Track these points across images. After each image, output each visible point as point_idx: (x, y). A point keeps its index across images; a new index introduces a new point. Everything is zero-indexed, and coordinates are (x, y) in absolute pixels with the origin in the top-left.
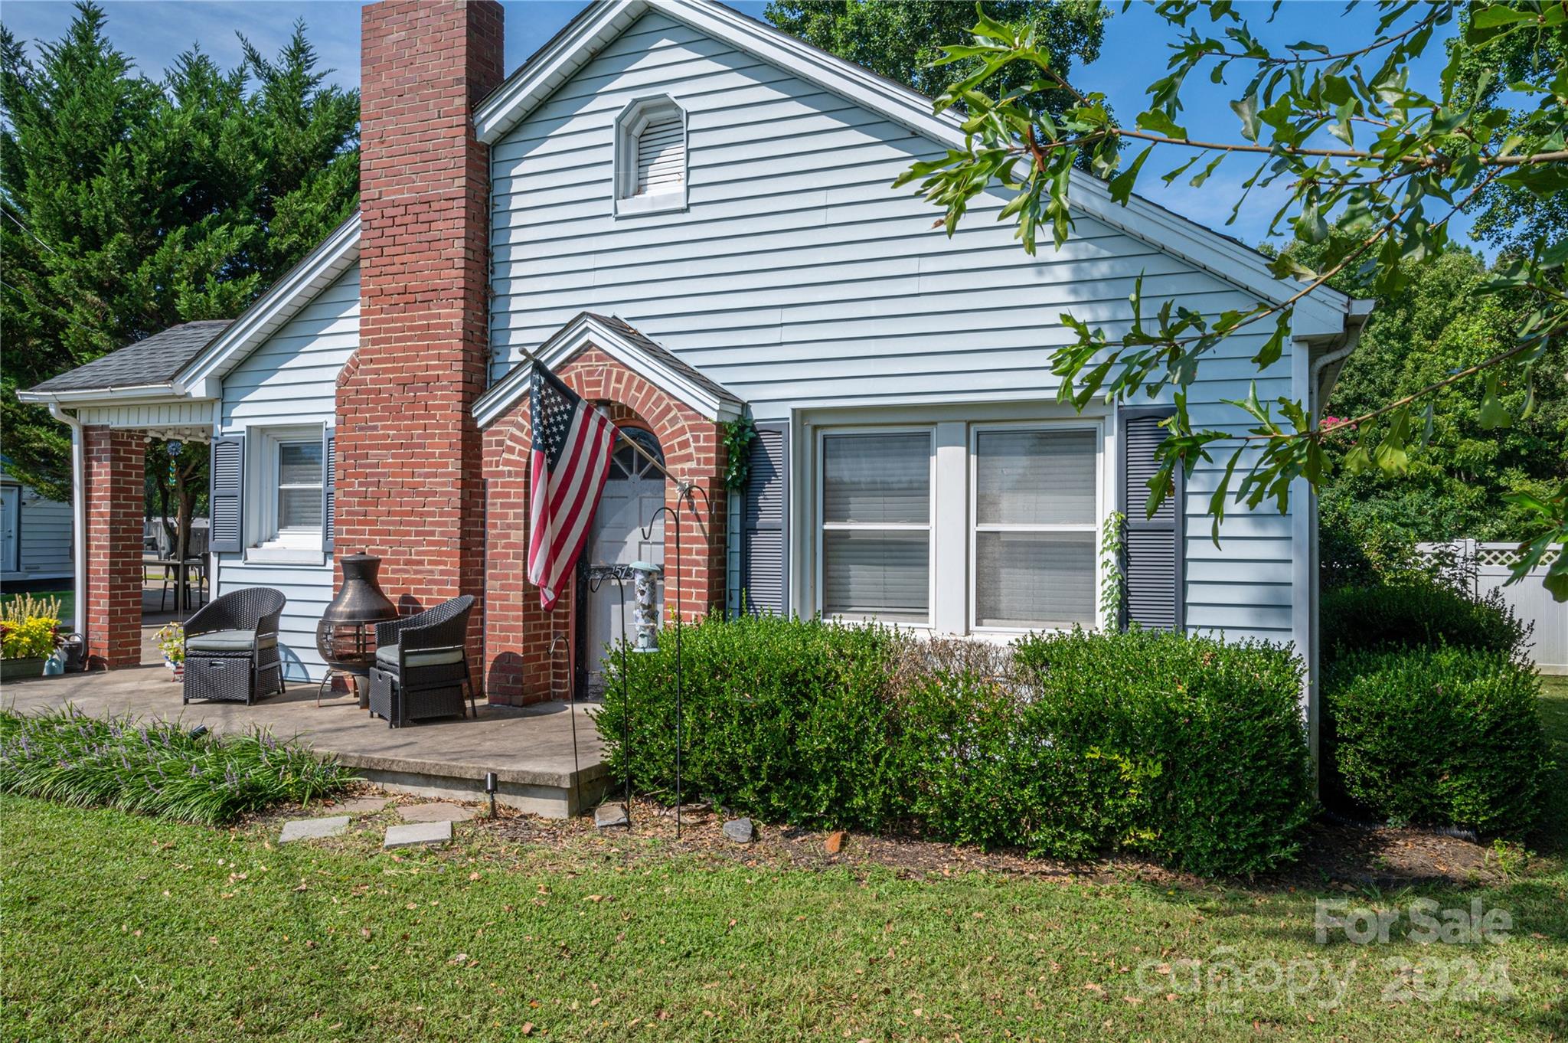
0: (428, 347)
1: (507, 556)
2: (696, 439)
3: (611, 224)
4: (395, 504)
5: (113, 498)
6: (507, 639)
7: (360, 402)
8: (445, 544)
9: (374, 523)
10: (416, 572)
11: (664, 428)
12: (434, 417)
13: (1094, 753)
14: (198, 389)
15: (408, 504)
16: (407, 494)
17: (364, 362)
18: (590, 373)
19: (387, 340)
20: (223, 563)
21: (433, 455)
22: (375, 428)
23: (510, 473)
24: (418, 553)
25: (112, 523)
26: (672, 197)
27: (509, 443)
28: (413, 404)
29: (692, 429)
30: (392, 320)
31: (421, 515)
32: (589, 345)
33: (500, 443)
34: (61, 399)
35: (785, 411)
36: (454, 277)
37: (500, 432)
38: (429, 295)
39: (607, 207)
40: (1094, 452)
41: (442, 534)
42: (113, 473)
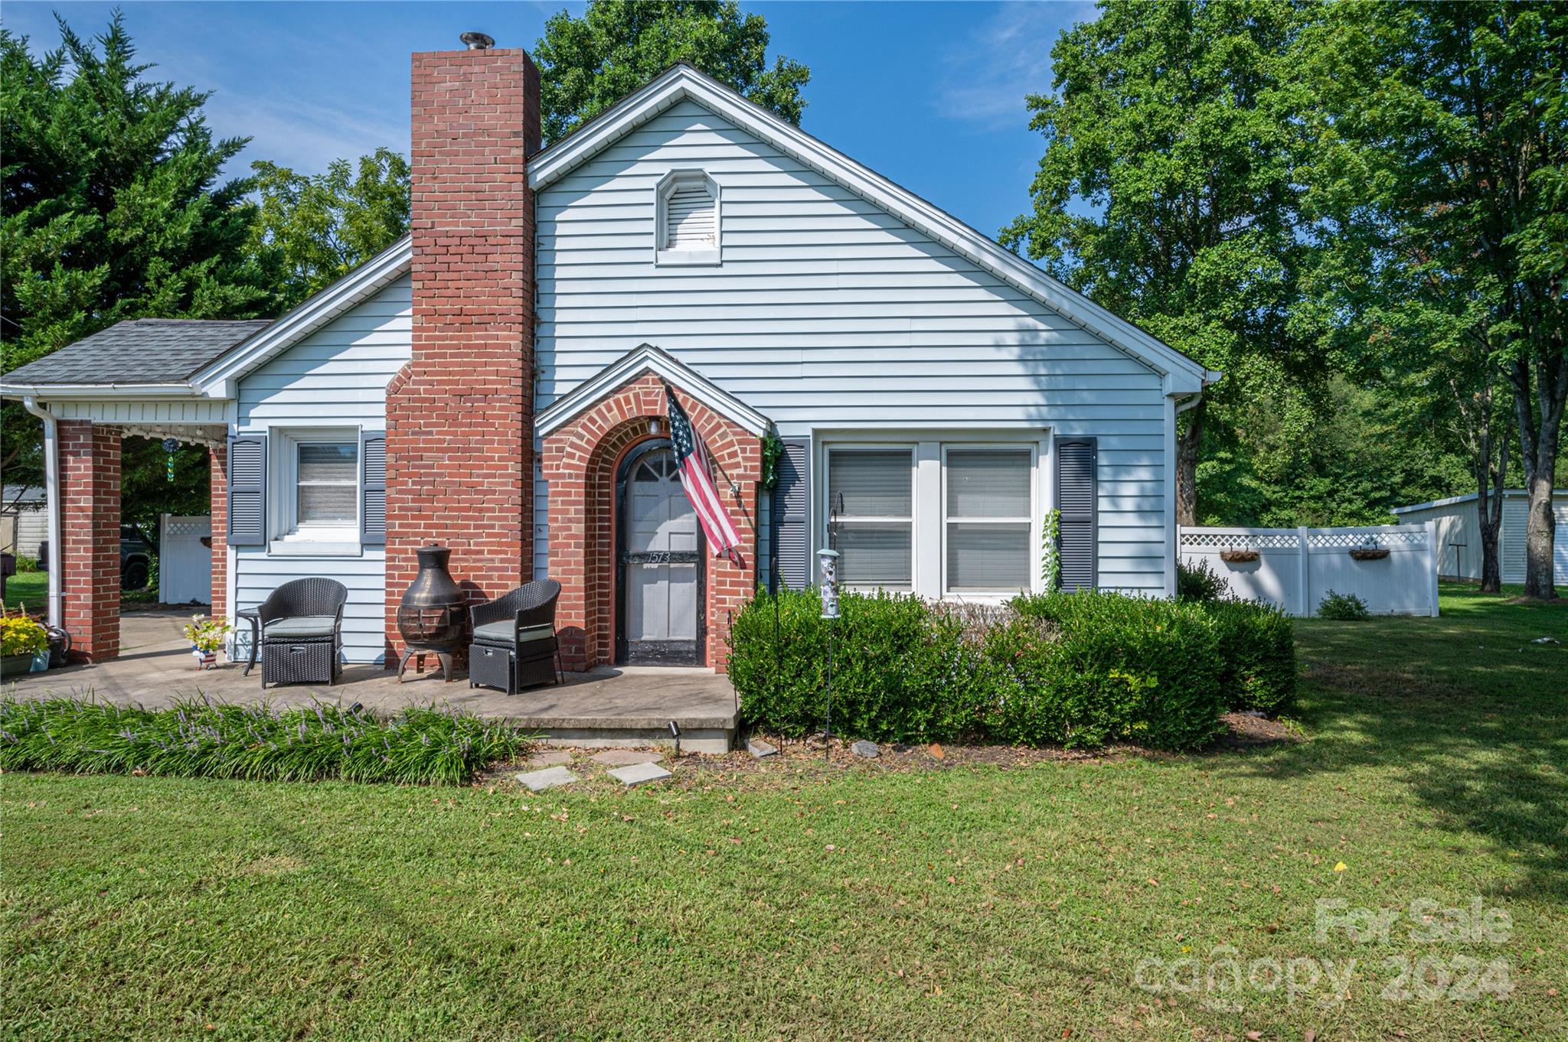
0: (486, 364)
1: (568, 545)
2: (744, 451)
3: (651, 271)
4: (453, 501)
5: (95, 493)
6: (569, 616)
7: (414, 409)
8: (505, 536)
9: (430, 517)
10: (475, 561)
11: (715, 441)
12: (493, 425)
13: (1114, 674)
14: (218, 389)
15: (465, 501)
16: (466, 493)
17: (417, 374)
18: (646, 394)
19: (444, 356)
20: (241, 555)
21: (492, 459)
22: (430, 433)
23: (570, 476)
24: (476, 544)
25: (94, 517)
26: (709, 253)
27: (569, 449)
28: (469, 413)
29: (740, 442)
30: (445, 338)
31: (481, 510)
32: (647, 371)
33: (560, 450)
34: (42, 393)
35: (807, 431)
36: (514, 305)
37: (561, 441)
38: (486, 319)
39: (649, 256)
40: (1029, 466)
41: (502, 527)
42: (95, 468)
